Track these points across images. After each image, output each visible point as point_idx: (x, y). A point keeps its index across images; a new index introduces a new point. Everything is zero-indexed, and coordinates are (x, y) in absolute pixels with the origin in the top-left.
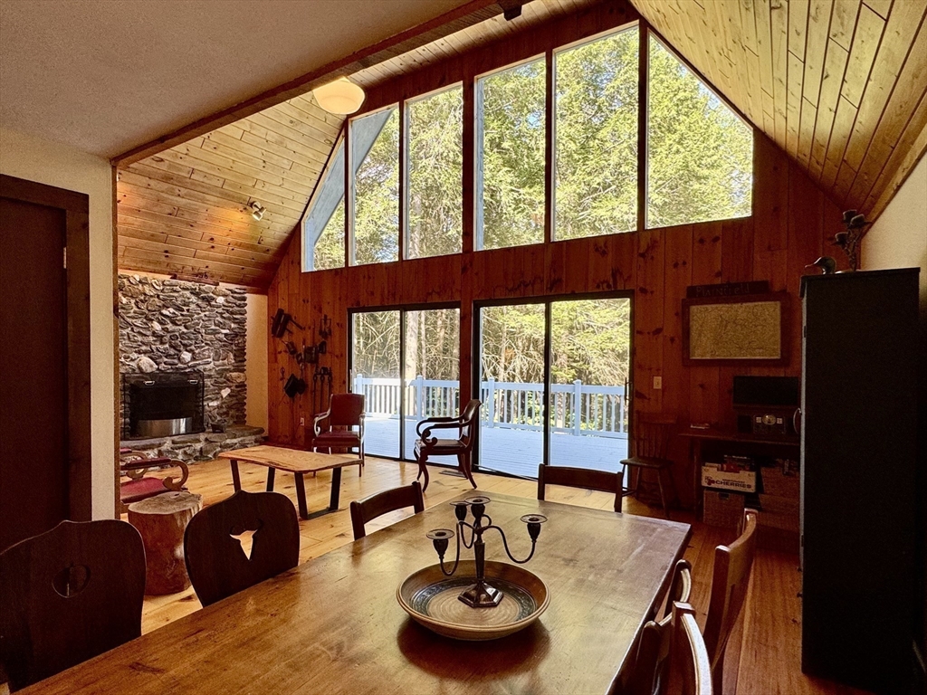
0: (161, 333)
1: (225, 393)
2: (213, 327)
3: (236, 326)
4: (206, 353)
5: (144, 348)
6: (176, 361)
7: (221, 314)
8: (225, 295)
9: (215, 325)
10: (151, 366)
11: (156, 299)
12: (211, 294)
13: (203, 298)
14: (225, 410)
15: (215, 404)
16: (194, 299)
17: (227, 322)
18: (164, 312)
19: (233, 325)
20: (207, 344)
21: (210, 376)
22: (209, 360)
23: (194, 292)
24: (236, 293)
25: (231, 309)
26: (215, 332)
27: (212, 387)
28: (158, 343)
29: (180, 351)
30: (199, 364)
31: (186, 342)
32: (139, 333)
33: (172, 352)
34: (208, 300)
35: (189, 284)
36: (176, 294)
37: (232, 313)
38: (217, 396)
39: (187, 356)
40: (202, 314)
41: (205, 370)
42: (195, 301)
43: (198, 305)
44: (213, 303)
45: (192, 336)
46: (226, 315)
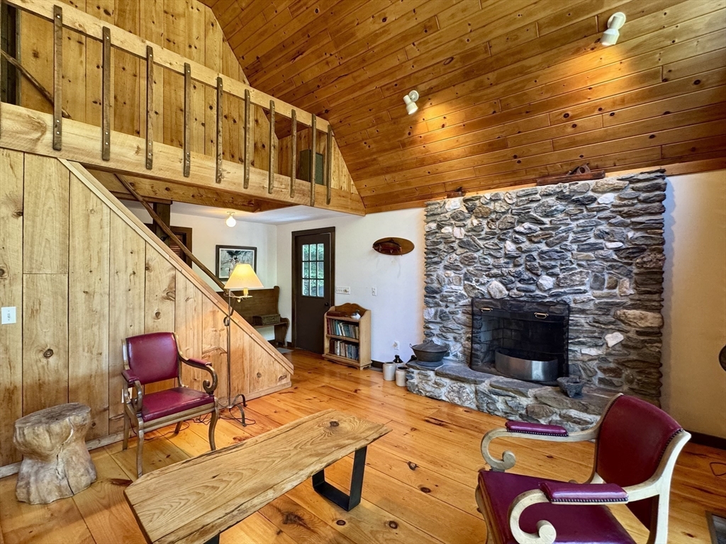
0: (514, 254)
1: (614, 339)
2: (592, 240)
3: (638, 234)
4: (577, 278)
5: (495, 271)
6: (533, 287)
7: (607, 218)
8: (615, 190)
9: (598, 237)
10: (501, 292)
11: (509, 215)
12: (590, 193)
13: (577, 201)
14: (612, 365)
15: (594, 352)
16: (560, 206)
17: (617, 229)
18: (518, 228)
19: (630, 234)
20: (579, 265)
21: (583, 311)
22: (582, 288)
23: (562, 197)
24: (639, 181)
25: (626, 209)
26: (594, 248)
27: (587, 327)
28: (511, 265)
29: (538, 275)
30: (565, 293)
31: (545, 263)
32: (490, 254)
33: (526, 275)
34: (584, 203)
35: (552, 187)
36: (534, 205)
37: (629, 215)
38: (597, 342)
39: (547, 281)
40: (574, 224)
41: (575, 301)
42: (561, 208)
43: (568, 214)
44: (594, 205)
45: (556, 255)
46: (619, 218)
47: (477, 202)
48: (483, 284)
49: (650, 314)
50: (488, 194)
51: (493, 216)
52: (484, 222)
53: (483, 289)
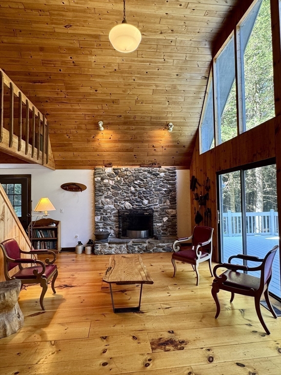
0: (134, 192)
1: (165, 219)
2: (159, 188)
3: (170, 186)
4: (155, 200)
5: (127, 198)
6: (141, 204)
7: (163, 181)
8: (164, 172)
9: (160, 186)
10: (130, 206)
11: (132, 177)
12: (158, 172)
13: (154, 174)
14: (165, 228)
15: (160, 224)
16: (149, 175)
17: (165, 184)
18: (135, 182)
19: (168, 186)
20: (155, 196)
21: (157, 211)
22: (157, 203)
23: (149, 172)
24: (170, 170)
25: (167, 178)
26: (159, 190)
27: (158, 217)
28: (133, 196)
29: (143, 200)
30: (152, 205)
31: (145, 195)
32: (125, 192)
33: (139, 200)
34: (156, 175)
35: (146, 169)
36: (141, 174)
37: (168, 180)
38: (161, 221)
39: (146, 202)
40: (153, 182)
41: (154, 208)
42: (149, 176)
43: (151, 178)
44: (159, 176)
45: (148, 192)
46: (166, 181)
47: (119, 170)
48: (122, 204)
49: (174, 210)
50: (124, 168)
51: (126, 177)
52: (122, 179)
53: (122, 206)
